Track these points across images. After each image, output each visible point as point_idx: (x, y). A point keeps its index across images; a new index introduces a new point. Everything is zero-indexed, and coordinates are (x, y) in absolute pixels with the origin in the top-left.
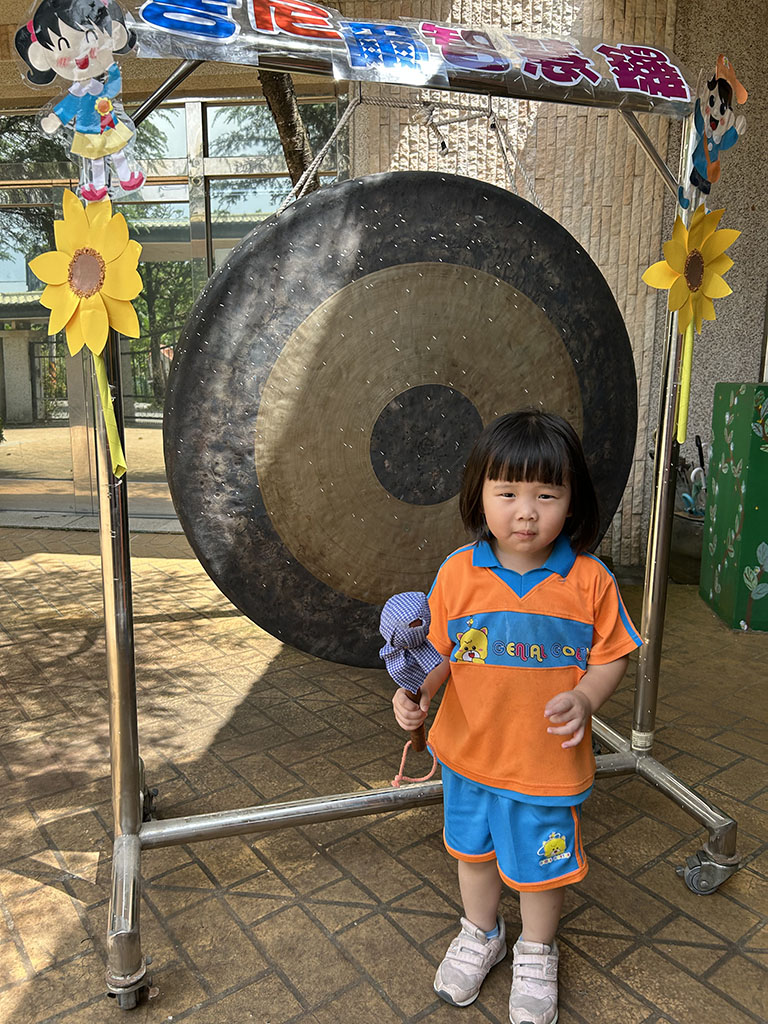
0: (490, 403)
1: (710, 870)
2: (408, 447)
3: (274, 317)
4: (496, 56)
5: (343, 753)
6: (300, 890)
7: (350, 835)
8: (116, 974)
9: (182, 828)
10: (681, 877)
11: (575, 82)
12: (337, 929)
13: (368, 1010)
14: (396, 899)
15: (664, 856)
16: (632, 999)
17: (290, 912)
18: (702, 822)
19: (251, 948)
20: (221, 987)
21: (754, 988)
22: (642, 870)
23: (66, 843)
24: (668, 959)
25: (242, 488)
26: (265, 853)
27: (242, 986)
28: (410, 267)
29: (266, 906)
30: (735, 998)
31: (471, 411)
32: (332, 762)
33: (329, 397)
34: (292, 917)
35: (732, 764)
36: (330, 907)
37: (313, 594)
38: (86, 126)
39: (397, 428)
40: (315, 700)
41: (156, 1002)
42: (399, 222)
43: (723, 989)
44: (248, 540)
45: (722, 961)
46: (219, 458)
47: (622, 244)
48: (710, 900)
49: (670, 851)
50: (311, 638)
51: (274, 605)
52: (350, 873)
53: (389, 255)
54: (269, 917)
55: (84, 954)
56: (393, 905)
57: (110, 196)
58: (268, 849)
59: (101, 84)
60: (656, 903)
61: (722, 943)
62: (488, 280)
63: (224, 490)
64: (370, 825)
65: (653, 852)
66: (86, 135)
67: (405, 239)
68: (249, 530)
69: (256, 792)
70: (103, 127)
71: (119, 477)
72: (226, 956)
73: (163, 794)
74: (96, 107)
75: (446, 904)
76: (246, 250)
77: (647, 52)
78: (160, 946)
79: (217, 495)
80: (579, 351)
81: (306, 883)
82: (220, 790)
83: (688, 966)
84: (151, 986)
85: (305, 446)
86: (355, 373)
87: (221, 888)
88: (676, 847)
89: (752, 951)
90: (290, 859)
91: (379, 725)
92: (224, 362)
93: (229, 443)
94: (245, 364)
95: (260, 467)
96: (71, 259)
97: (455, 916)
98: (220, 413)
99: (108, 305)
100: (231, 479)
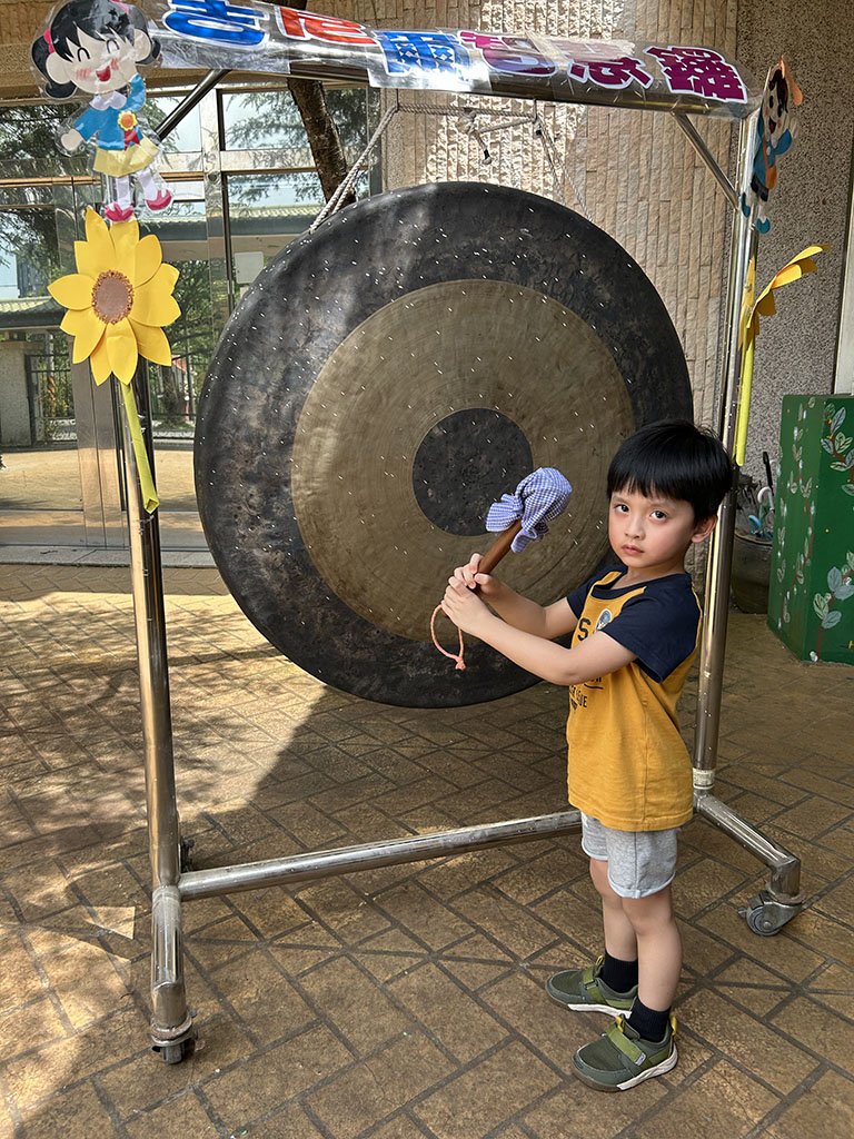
0: (538, 427)
1: (773, 910)
2: (452, 476)
3: (309, 340)
4: (541, 59)
5: (388, 799)
6: (347, 940)
7: (398, 884)
8: (160, 1027)
9: (223, 878)
10: (743, 918)
11: (625, 84)
12: (387, 978)
13: (421, 1058)
14: (447, 948)
15: (725, 897)
16: (692, 1041)
17: (338, 963)
18: (765, 861)
19: (299, 999)
20: (269, 1038)
21: (819, 1028)
22: (703, 912)
23: (98, 898)
24: (730, 1001)
25: (279, 522)
26: (309, 904)
27: (291, 1037)
28: (452, 285)
29: (312, 957)
30: (800, 1041)
31: (518, 436)
32: (377, 809)
33: (368, 425)
34: (340, 968)
35: (799, 803)
36: (380, 957)
37: (354, 631)
38: (109, 142)
39: (441, 454)
40: (358, 745)
41: (202, 1055)
42: (440, 237)
43: (785, 1030)
44: (285, 575)
45: (785, 1003)
46: (253, 489)
47: (682, 243)
48: (773, 942)
49: (732, 893)
50: (353, 678)
51: (314, 643)
52: (399, 922)
53: (429, 273)
54: (316, 968)
55: (124, 1010)
56: (445, 953)
57: (136, 216)
58: (310, 900)
59: (123, 96)
60: (718, 945)
61: (785, 984)
62: (534, 297)
63: (259, 523)
64: (419, 873)
65: (714, 893)
66: (110, 152)
67: (447, 255)
68: (286, 564)
69: (297, 841)
70: (127, 143)
71: (150, 512)
72: (272, 1008)
73: (198, 846)
74: (119, 121)
75: (500, 951)
76: (279, 269)
77: (699, 52)
78: (203, 1000)
79: (252, 528)
80: (631, 371)
81: (353, 933)
82: (259, 840)
83: (750, 1008)
84: (197, 1038)
85: (343, 474)
86: (395, 398)
87: (265, 940)
88: (739, 888)
89: (816, 992)
90: (336, 909)
91: (425, 769)
92: (257, 388)
93: (263, 474)
94: (280, 389)
95: (297, 498)
96: (95, 283)
97: (509, 963)
98: (254, 442)
99: (137, 331)
100: (266, 512)
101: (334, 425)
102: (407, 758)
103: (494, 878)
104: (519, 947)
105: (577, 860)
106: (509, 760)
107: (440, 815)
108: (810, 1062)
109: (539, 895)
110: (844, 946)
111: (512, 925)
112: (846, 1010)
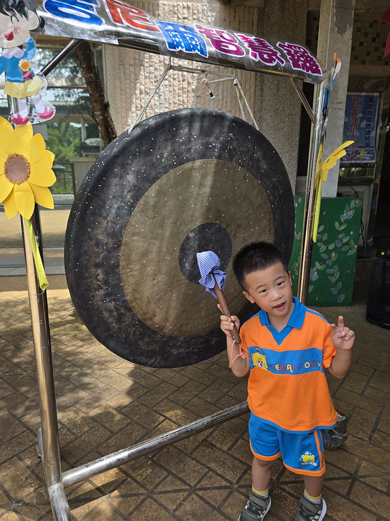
0: (234, 230)
1: (336, 439)
3: (129, 192)
5: (146, 398)
6: (148, 487)
9: (84, 471)
11: (274, 64)
12: (174, 508)
14: (198, 483)
17: (147, 503)
21: (369, 497)
24: (330, 489)
25: (112, 286)
28: (199, 162)
29: (133, 502)
30: (363, 505)
31: (226, 235)
33: (158, 233)
34: (149, 506)
36: (167, 495)
37: (149, 336)
38: (13, 77)
42: (193, 137)
43: (357, 501)
44: (115, 314)
45: (351, 486)
46: (100, 271)
50: (147, 359)
51: (129, 344)
52: (170, 471)
53: (189, 156)
54: (137, 508)
56: (198, 487)
59: (22, 51)
61: (348, 475)
62: (235, 168)
63: (102, 288)
66: (14, 83)
67: (197, 147)
68: (116, 308)
69: (107, 429)
70: (25, 78)
71: (43, 290)
74: (20, 65)
75: (223, 480)
76: (113, 154)
79: (98, 292)
80: (274, 201)
81: (150, 482)
83: (339, 491)
85: (146, 260)
86: (172, 220)
87: (106, 495)
89: (362, 477)
90: (137, 468)
92: (102, 218)
93: (105, 263)
94: (114, 218)
95: (123, 274)
96: (5, 160)
97: (229, 486)
98: (100, 246)
99: (34, 190)
100: (106, 282)
101: (142, 235)
102: (149, 373)
103: (208, 437)
104: (230, 476)
105: (241, 421)
106: (195, 369)
107: (173, 404)
108: (372, 517)
109: (231, 444)
110: (364, 450)
111: (224, 463)
112: (376, 485)
